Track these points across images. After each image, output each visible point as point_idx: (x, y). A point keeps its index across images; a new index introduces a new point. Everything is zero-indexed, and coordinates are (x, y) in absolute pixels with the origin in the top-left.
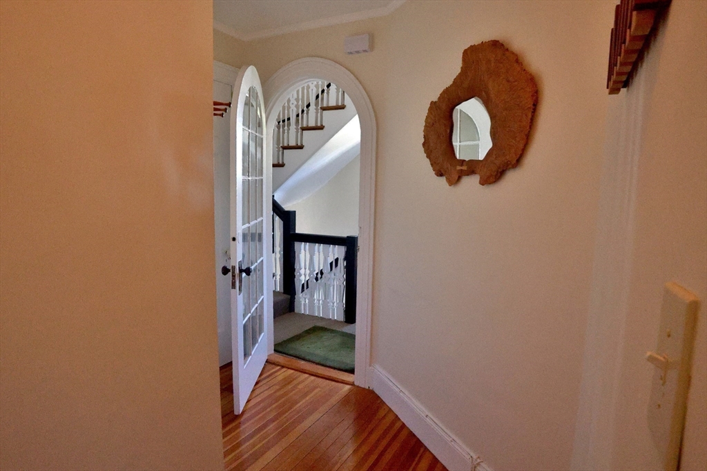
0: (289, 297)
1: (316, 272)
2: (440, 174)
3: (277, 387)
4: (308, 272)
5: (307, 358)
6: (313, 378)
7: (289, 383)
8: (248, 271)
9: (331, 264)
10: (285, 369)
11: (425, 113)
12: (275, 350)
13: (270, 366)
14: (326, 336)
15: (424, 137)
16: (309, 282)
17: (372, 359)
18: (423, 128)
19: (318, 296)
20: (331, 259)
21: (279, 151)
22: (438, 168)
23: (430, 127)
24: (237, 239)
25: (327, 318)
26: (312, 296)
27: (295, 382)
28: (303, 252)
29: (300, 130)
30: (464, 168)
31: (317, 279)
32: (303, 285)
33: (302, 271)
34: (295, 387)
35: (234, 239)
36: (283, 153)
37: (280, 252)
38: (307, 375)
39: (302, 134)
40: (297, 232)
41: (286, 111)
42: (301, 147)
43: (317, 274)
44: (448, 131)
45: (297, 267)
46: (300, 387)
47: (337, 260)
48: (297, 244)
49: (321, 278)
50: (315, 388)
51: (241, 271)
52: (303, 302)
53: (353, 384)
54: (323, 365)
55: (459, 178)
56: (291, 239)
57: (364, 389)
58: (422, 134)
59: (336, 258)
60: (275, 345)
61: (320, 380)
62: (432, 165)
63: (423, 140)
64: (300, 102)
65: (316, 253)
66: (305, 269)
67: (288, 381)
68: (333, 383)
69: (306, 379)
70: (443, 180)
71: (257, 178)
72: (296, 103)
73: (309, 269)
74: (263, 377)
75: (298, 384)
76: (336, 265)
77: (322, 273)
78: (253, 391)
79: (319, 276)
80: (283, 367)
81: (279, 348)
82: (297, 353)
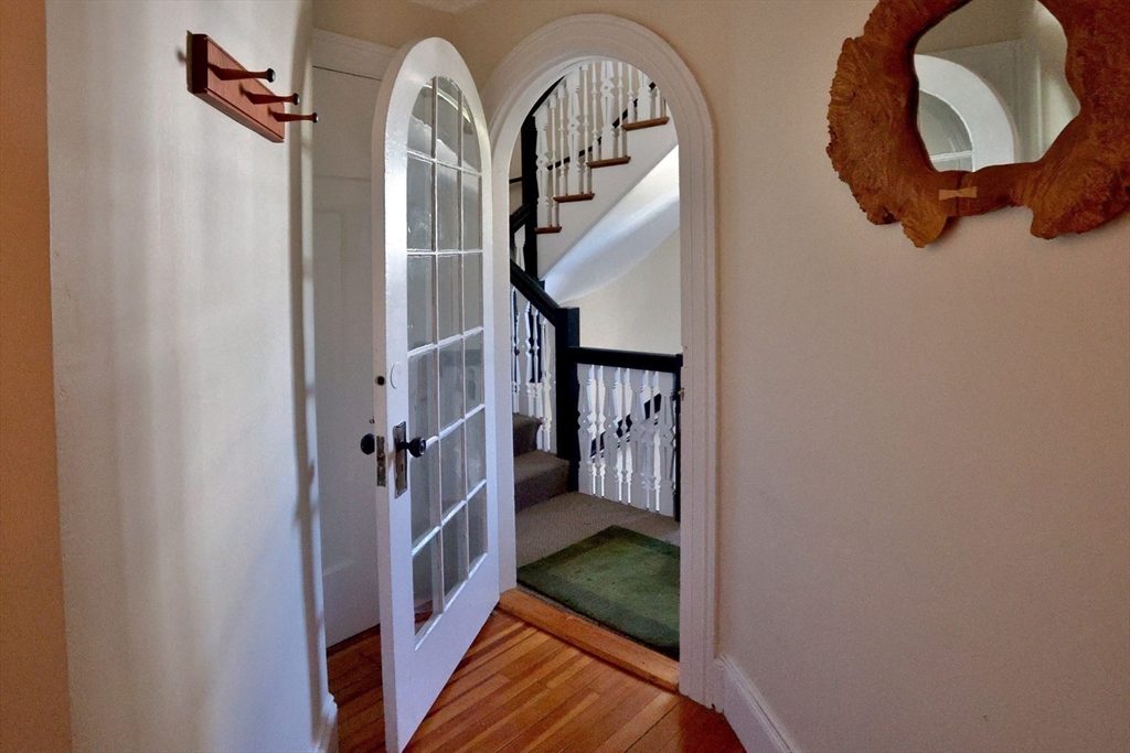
0: (567, 463)
1: (619, 419)
2: (883, 217)
3: (503, 680)
4: (602, 419)
5: (582, 604)
6: (587, 660)
7: (531, 670)
8: (417, 447)
9: (647, 405)
10: (530, 631)
11: (830, 70)
12: (518, 581)
13: (502, 620)
14: (633, 550)
15: (832, 132)
16: (605, 437)
17: (720, 641)
18: (826, 111)
19: (624, 463)
20: (647, 396)
21: (551, 206)
22: (876, 201)
23: (843, 104)
24: (388, 380)
25: (641, 507)
26: (611, 463)
27: (546, 670)
28: (593, 381)
29: (586, 168)
30: (970, 192)
31: (620, 433)
32: (594, 442)
33: (592, 417)
34: (542, 684)
35: (381, 381)
36: (557, 209)
37: (551, 382)
38: (574, 652)
39: (590, 175)
40: (582, 345)
41: (562, 139)
42: (589, 197)
43: (620, 423)
44: (903, 101)
45: (581, 408)
46: (552, 684)
47: (658, 399)
48: (580, 367)
49: (628, 430)
50: (588, 690)
51: (400, 446)
52: (594, 473)
53: (674, 690)
54: (613, 629)
55: (951, 224)
56: (571, 356)
57: (702, 708)
58: (825, 124)
59: (655, 394)
60: (520, 570)
61: (602, 668)
62: (855, 195)
63: (827, 139)
64: (586, 121)
65: (618, 383)
66: (598, 413)
67: (532, 664)
68: (630, 681)
69: (571, 662)
70: (896, 233)
71: (463, 252)
72: (578, 123)
73: (605, 414)
74: (482, 645)
75: (553, 674)
76: (657, 409)
77: (629, 423)
78: (448, 686)
79: (625, 426)
80: (528, 625)
81: (531, 575)
82: (565, 593)
